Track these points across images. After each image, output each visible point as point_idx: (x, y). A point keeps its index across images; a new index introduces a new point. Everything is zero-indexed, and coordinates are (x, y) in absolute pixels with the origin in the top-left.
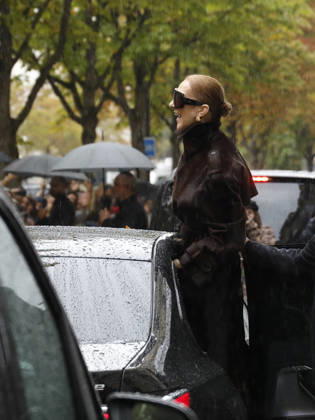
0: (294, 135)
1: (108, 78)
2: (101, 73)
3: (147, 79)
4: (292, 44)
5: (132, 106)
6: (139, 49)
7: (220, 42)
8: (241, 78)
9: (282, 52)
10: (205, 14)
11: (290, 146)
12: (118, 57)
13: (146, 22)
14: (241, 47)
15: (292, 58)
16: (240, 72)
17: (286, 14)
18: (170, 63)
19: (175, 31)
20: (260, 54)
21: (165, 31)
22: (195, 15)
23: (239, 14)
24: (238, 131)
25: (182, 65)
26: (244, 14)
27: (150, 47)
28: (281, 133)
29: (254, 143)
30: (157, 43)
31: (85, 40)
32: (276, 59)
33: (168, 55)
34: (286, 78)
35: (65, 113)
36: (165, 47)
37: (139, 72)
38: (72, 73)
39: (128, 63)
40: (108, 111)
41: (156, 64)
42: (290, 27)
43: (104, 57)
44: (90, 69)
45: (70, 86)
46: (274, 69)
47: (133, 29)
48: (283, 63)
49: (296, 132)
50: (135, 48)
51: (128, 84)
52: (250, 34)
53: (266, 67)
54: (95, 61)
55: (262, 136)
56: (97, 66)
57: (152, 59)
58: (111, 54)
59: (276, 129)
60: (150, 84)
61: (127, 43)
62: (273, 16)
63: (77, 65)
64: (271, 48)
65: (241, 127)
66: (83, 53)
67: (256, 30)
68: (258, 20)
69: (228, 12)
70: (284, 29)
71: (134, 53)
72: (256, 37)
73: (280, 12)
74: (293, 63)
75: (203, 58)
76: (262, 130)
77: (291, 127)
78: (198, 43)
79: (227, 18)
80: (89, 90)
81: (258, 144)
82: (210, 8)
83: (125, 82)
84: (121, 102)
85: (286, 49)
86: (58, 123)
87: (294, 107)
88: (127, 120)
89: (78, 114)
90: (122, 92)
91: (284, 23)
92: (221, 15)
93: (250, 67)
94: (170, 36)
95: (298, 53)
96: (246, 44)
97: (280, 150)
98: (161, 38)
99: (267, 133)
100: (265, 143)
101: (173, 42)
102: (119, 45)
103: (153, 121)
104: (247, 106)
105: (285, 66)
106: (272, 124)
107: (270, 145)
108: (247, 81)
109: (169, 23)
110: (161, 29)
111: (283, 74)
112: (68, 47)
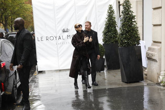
3: (7, 20)
7: (18, 14)
9: (28, 15)
10: (15, 9)
13: (6, 10)
14: (21, 14)
17: (29, 9)
18: (10, 17)
19: (11, 12)
20: (25, 16)
21: (9, 12)
22: (14, 9)
23: (21, 9)
25: (12, 17)
26: (22, 9)
27: (7, 14)
30: (8, 14)
33: (10, 16)
36: (9, 14)
37: (5, 18)
39: (3, 17)
41: (8, 17)
42: (29, 11)
46: (27, 18)
47: (4, 11)
50: (4, 14)
51: (4, 20)
52: (23, 12)
59: (28, 28)
61: (3, 14)
62: (27, 10)
67: (24, 12)
68: (24, 10)
69: (19, 9)
70: (28, 12)
72: (24, 13)
73: (28, 9)
75: (16, 16)
77: (30, 27)
78: (15, 14)
79: (19, 10)
82: (16, 8)
84: (3, 23)
87: (31, 24)
88: (4, 26)
90: (2, 21)
91: (28, 11)
92: (18, 10)
94: (10, 12)
95: (31, 16)
101: (11, 14)
103: (8, 27)
109: (10, 11)
110: (9, 11)
111: (29, 19)
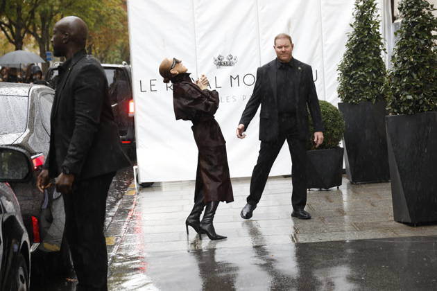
0: (120, 51)
1: (27, 23)
2: (24, 20)
3: (47, 23)
4: (117, 8)
5: (40, 36)
6: (43, 9)
7: (81, 6)
8: (93, 24)
9: (112, 12)
11: (118, 57)
12: (32, 13)
14: (92, 9)
15: (118, 15)
16: (92, 21)
18: (59, 16)
20: (102, 13)
21: (55, 1)
24: (93, 50)
27: (48, 8)
28: (114, 51)
29: (101, 55)
30: (52, 6)
31: (16, 4)
32: (109, 15)
33: (57, 12)
34: (115, 24)
35: (7, 40)
36: (56, 8)
37: (43, 20)
38: (10, 20)
39: (37, 16)
40: (30, 39)
41: (52, 16)
43: (25, 12)
44: (19, 18)
45: (9, 26)
46: (108, 20)
48: (113, 17)
49: (121, 50)
50: (41, 8)
51: (38, 26)
53: (105, 19)
54: (21, 15)
55: (104, 52)
56: (22, 17)
57: (49, 14)
58: (29, 11)
59: (111, 48)
60: (48, 27)
61: (37, 6)
63: (13, 15)
64: (107, 10)
65: (94, 48)
66: (15, 11)
71: (41, 11)
74: (118, 17)
76: (104, 49)
78: (72, 6)
80: (18, 28)
81: (103, 55)
83: (36, 25)
84: (36, 36)
85: (114, 10)
86: (5, 45)
88: (38, 44)
89: (14, 41)
90: (35, 29)
93: (97, 18)
94: (58, 2)
96: (94, 7)
97: (113, 59)
98: (54, 4)
99: (106, 51)
100: (106, 56)
101: (60, 6)
102: (33, 6)
104: (97, 38)
105: (114, 18)
106: (109, 46)
107: (108, 57)
108: (95, 25)
111: (113, 22)
112: (7, 7)
